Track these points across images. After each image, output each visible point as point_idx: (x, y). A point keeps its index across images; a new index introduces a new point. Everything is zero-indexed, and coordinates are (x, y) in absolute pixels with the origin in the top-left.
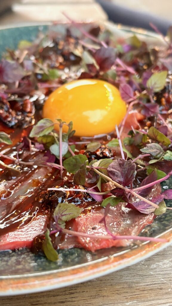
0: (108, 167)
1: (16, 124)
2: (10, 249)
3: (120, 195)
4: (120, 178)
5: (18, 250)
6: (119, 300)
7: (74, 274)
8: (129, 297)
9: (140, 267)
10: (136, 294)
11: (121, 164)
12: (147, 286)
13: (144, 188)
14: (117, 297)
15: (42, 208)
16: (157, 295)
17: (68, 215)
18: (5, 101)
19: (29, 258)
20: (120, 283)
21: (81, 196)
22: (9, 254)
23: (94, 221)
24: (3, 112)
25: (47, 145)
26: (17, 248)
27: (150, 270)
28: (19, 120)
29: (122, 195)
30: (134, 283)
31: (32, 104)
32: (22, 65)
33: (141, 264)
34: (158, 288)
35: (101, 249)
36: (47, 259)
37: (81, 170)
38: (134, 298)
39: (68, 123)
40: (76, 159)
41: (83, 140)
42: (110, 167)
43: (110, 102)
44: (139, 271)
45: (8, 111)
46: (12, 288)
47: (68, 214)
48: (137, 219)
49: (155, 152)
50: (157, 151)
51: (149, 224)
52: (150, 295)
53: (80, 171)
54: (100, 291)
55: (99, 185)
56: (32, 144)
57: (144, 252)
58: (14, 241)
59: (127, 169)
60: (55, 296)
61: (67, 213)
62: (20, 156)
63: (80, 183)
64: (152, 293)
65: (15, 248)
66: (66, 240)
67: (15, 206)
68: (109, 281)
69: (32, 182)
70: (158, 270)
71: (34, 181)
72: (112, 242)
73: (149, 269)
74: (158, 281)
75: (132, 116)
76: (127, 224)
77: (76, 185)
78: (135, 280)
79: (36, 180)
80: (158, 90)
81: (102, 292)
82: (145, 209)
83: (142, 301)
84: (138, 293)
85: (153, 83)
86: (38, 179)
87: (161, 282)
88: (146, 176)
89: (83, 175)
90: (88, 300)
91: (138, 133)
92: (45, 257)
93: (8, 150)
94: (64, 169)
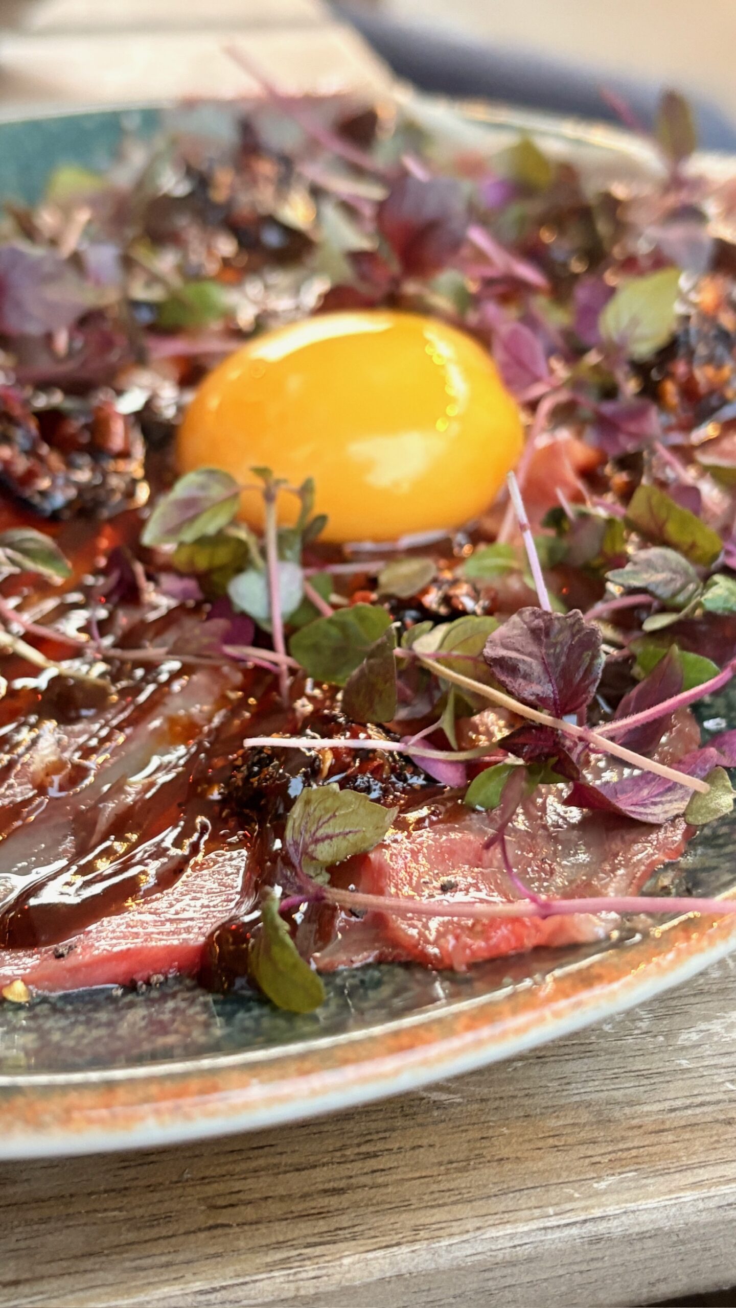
0: (485, 647)
1: (69, 504)
2: (115, 983)
3: (539, 755)
4: (539, 683)
5: (148, 983)
6: (564, 1174)
7: (402, 1049)
8: (605, 1159)
9: (636, 1044)
10: (630, 1145)
11: (540, 629)
12: (673, 1115)
13: (635, 722)
14: (552, 1159)
15: (225, 821)
16: (716, 1145)
17: (341, 837)
18: (17, 411)
19: (198, 1008)
20: (562, 1106)
21: (380, 767)
22: (112, 1000)
23: (444, 860)
24: (12, 457)
25: (216, 578)
26: (144, 974)
27: (675, 1050)
28: (82, 489)
29: (548, 756)
30: (618, 1103)
31: (132, 420)
32: (76, 261)
33: (636, 1032)
34: (717, 1121)
35: (491, 960)
36: (274, 1009)
37: (372, 661)
38: (624, 1162)
39: (296, 484)
40: (343, 626)
41: (356, 557)
42: (496, 645)
43: (451, 400)
44: (631, 1059)
45: (32, 453)
46: (158, 1113)
47: (337, 835)
48: (616, 845)
49: (667, 583)
50: (674, 576)
51: (670, 858)
52: (686, 1148)
53: (371, 668)
54: (485, 1143)
55: (446, 723)
56: (150, 577)
57: (671, 956)
58: (129, 946)
59: (565, 649)
60: (303, 1169)
61: (337, 831)
62: (103, 627)
63: (374, 712)
64: (695, 1139)
65: (136, 977)
66: (340, 936)
67: (111, 820)
68: (516, 1101)
69: (166, 727)
70: (707, 1050)
71: (172, 721)
72: (537, 928)
73: (670, 1048)
74: (712, 1093)
75: (552, 452)
76: (581, 866)
77: (356, 725)
78: (618, 1095)
79: (180, 718)
80: (644, 349)
81: (493, 1145)
82: (644, 805)
83: (657, 1170)
84: (636, 1144)
85: (625, 320)
86: (190, 716)
87: (725, 1097)
88: (634, 681)
89: (386, 682)
90: (440, 1178)
91: (584, 517)
92: (264, 1001)
93: (50, 604)
94: (292, 671)
